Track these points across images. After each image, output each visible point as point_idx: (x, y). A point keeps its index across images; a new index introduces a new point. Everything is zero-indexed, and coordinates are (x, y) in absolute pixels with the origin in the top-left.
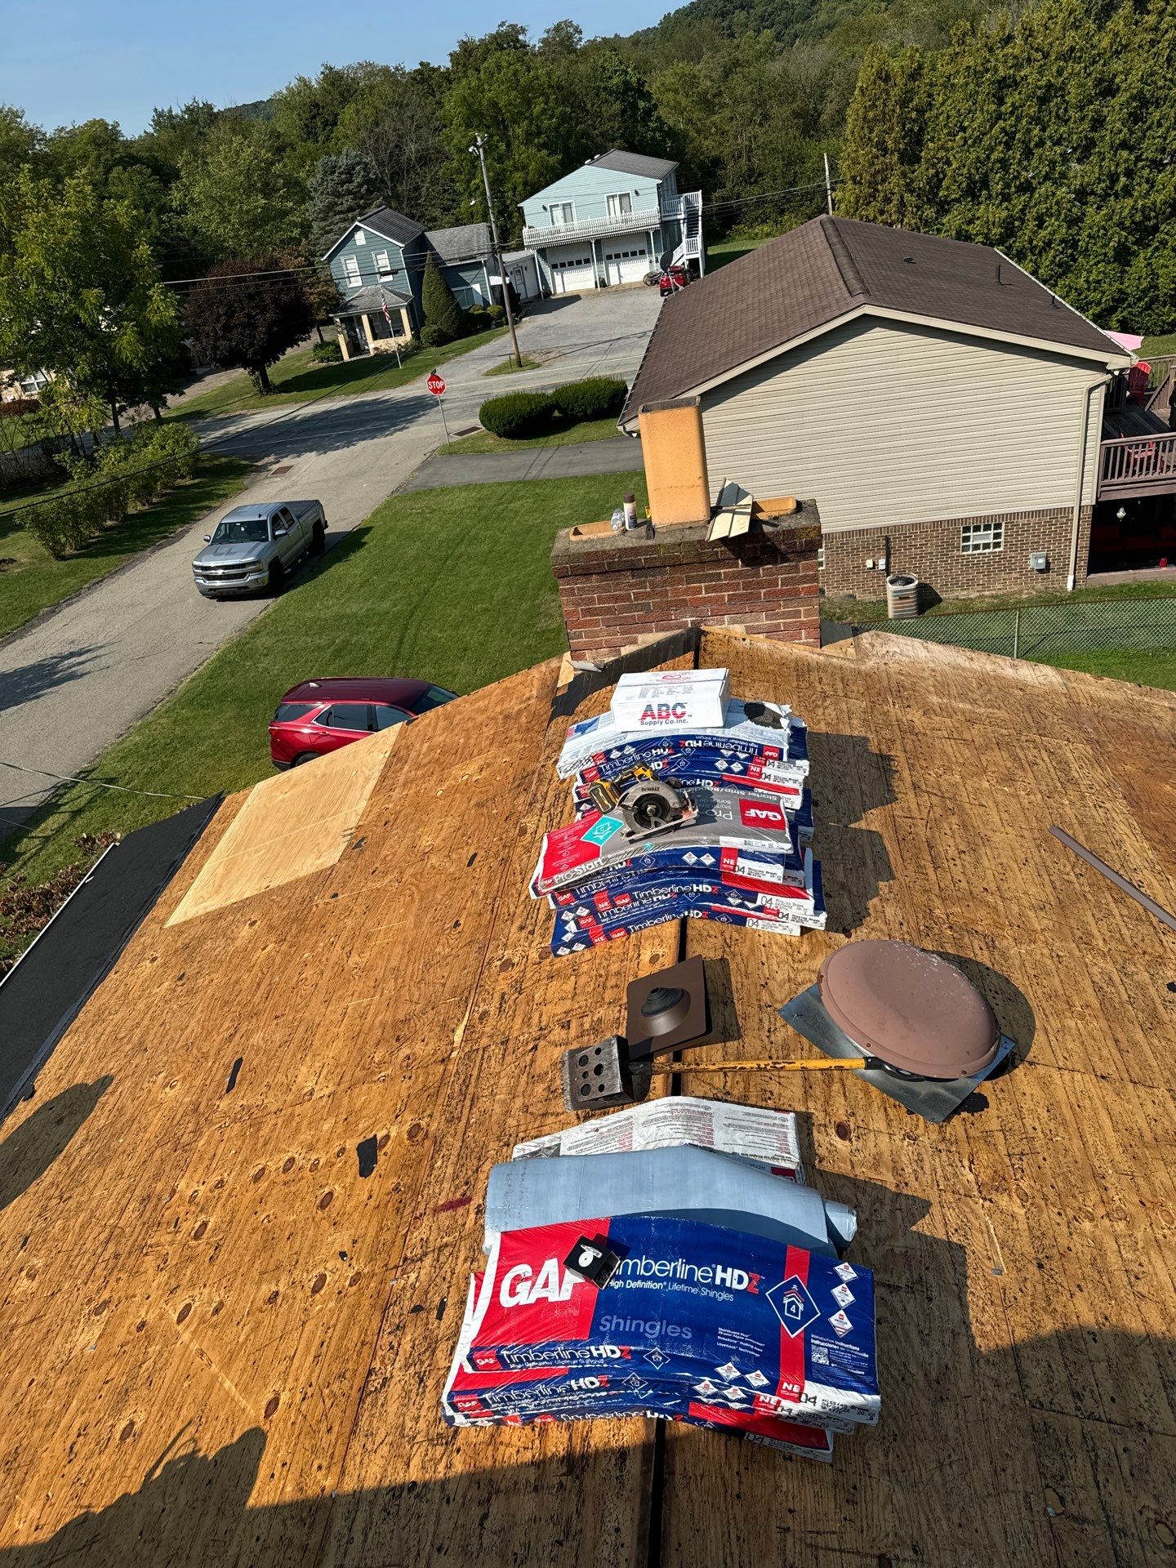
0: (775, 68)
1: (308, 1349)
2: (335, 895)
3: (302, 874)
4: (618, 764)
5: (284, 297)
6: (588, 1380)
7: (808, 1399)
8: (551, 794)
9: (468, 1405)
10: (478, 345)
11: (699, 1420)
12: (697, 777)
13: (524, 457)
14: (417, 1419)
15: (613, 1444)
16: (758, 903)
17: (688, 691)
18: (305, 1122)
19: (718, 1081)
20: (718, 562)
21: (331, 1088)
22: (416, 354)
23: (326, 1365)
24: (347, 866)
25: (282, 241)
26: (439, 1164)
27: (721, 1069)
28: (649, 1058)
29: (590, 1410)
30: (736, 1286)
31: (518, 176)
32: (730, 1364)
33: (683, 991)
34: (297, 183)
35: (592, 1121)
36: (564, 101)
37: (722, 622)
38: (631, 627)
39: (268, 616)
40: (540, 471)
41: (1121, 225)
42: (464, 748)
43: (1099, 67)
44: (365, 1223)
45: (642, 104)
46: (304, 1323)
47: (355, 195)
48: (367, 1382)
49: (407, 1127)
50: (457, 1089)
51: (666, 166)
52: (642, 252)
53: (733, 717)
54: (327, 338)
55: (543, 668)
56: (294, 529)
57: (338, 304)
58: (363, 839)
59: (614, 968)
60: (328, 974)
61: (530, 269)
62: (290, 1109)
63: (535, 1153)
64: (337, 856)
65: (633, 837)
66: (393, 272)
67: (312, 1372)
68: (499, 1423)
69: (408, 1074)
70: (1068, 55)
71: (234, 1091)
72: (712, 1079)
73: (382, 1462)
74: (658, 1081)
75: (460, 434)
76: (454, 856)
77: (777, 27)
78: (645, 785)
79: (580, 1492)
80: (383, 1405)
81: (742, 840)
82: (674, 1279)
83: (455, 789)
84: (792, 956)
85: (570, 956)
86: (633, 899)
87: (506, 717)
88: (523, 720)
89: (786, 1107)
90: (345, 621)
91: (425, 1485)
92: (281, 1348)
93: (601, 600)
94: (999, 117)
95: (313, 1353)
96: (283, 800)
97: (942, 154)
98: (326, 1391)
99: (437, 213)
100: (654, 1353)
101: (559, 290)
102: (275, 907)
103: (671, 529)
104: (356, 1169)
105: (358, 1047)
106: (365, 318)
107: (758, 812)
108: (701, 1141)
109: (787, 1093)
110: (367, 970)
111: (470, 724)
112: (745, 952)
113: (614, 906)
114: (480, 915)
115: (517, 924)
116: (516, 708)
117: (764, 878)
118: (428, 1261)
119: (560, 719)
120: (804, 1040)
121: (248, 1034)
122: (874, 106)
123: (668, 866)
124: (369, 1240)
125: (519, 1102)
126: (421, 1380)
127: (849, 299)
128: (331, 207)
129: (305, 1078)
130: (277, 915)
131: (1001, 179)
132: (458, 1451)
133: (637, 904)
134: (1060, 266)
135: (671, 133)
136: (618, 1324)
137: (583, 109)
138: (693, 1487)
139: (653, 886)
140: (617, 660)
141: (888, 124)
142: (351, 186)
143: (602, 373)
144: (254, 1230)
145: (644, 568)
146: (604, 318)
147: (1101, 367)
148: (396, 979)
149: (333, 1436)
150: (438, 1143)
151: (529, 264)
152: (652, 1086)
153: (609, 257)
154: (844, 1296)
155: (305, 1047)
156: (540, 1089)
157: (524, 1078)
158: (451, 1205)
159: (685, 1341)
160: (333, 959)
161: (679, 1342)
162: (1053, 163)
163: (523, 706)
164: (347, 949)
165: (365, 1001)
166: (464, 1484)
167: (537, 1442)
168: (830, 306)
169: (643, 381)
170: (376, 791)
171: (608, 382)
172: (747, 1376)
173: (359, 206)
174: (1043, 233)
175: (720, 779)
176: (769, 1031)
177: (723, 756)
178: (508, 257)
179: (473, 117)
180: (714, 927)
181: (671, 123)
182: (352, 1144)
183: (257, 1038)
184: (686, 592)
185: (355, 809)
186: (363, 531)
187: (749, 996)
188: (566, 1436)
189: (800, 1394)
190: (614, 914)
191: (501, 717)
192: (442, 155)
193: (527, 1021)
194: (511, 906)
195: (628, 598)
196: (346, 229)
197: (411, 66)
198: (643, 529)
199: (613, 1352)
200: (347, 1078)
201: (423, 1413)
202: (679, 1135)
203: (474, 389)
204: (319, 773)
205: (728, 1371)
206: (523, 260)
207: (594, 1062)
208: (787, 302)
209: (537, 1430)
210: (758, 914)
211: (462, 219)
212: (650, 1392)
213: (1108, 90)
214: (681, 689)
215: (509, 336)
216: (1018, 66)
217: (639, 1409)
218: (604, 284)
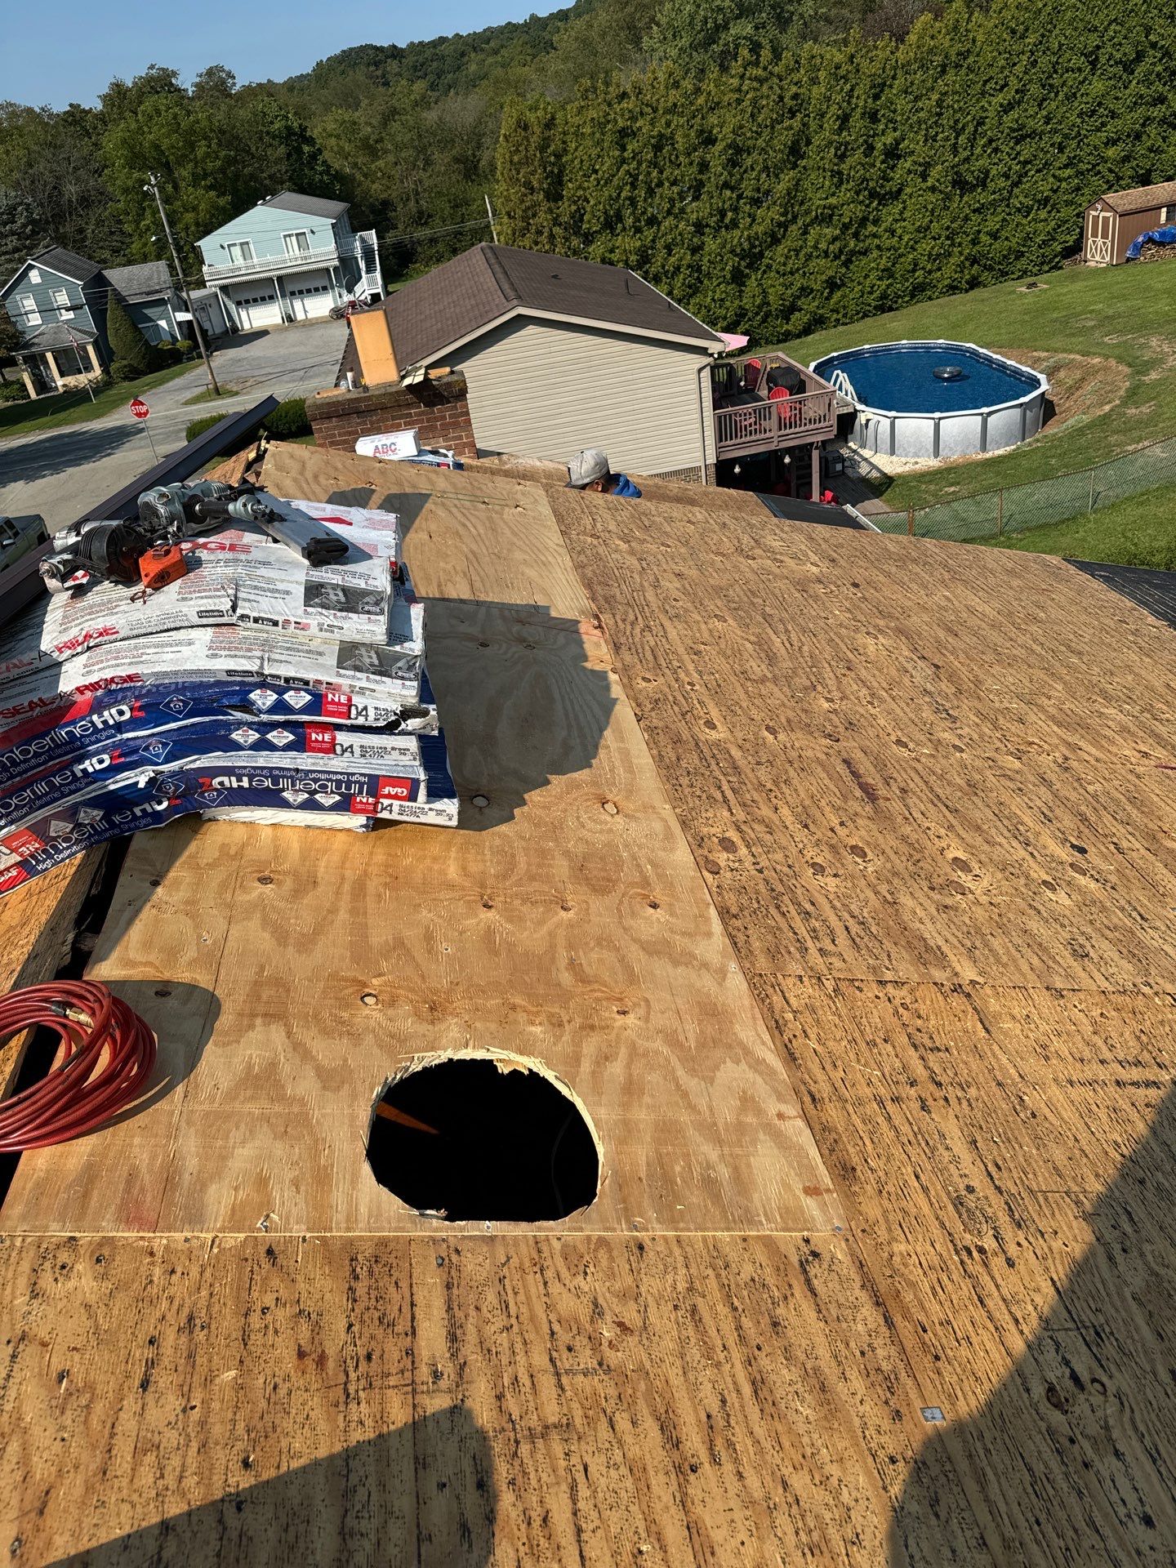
0: (432, 116)
10: (172, 379)
20: (409, 405)
22: (109, 389)
31: (189, 217)
36: (229, 146)
41: (732, 251)
43: (698, 120)
45: (306, 149)
47: (20, 236)
51: (339, 207)
52: (325, 288)
54: (11, 378)
56: (20, 540)
57: (17, 344)
61: (215, 305)
66: (74, 309)
70: (673, 109)
77: (431, 78)
94: (624, 161)
97: (580, 193)
99: (108, 254)
101: (247, 326)
106: (49, 356)
122: (517, 151)
127: (506, 302)
131: (633, 213)
134: (690, 287)
135: (339, 177)
137: (248, 152)
141: (531, 168)
142: (15, 227)
146: (295, 349)
151: (213, 301)
153: (293, 294)
162: (672, 201)
168: (490, 308)
173: (29, 245)
174: (672, 259)
178: (190, 294)
179: (137, 160)
181: (336, 166)
192: (104, 197)
196: (17, 270)
203: (176, 416)
206: (207, 297)
213: (710, 141)
215: (205, 367)
216: (634, 119)
218: (290, 319)
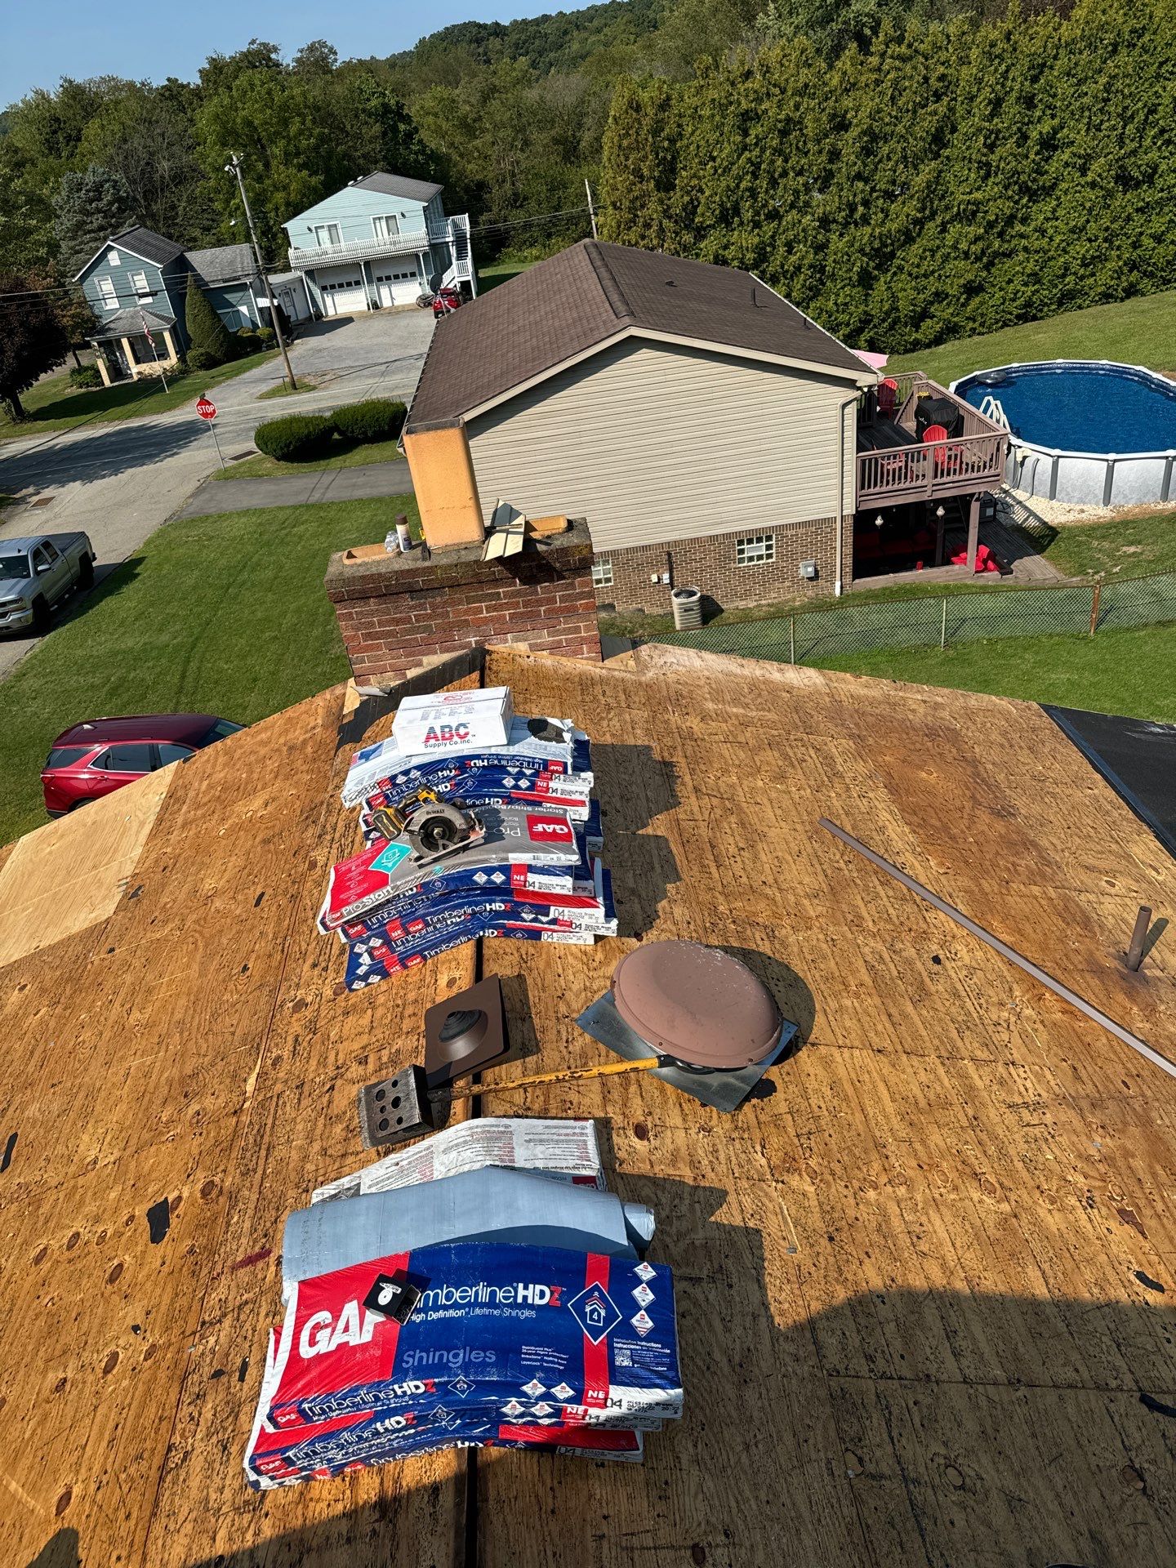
0: (531, 95)
1: (101, 1434)
2: (112, 950)
3: (75, 930)
4: (405, 789)
5: (33, 321)
6: (393, 1420)
7: (614, 1404)
8: (341, 824)
9: (271, 1466)
10: (250, 369)
11: (509, 1441)
12: (486, 796)
13: (305, 480)
14: (221, 1490)
15: (425, 1481)
16: (551, 916)
17: (469, 711)
18: (90, 1194)
19: (518, 1097)
20: (496, 582)
21: (117, 1154)
22: (183, 378)
23: (121, 1449)
24: (124, 917)
25: (28, 261)
26: (235, 1219)
27: (520, 1086)
28: (449, 1083)
29: (400, 1450)
30: (538, 1302)
31: (279, 197)
32: (535, 1381)
33: (480, 1012)
34: (41, 201)
35: (392, 1156)
36: (323, 122)
37: (506, 641)
38: (415, 650)
39: (35, 657)
40: (324, 494)
41: (861, 251)
42: (247, 784)
43: (831, 103)
44: (158, 1291)
45: (402, 127)
46: (96, 1407)
47: (106, 214)
48: (166, 1459)
49: (200, 1186)
50: (251, 1141)
51: (431, 188)
52: (413, 275)
53: (516, 734)
54: (85, 362)
55: (328, 696)
56: (58, 562)
57: (94, 327)
58: (140, 888)
59: (411, 996)
60: (107, 1035)
61: (299, 290)
62: (72, 1183)
63: (335, 1195)
64: (112, 908)
65: (422, 861)
66: (152, 294)
67: (106, 1458)
68: (307, 1479)
69: (198, 1131)
70: (805, 90)
71: (9, 1169)
72: (512, 1096)
73: (186, 1541)
74: (458, 1106)
75: (236, 458)
76: (240, 897)
77: (533, 55)
78: (429, 808)
79: (394, 1536)
80: (184, 1480)
81: (530, 855)
82: (476, 1304)
83: (240, 827)
84: (587, 965)
85: (366, 990)
86: (427, 925)
87: (291, 748)
88: (309, 750)
89: (586, 1115)
90: (120, 657)
91: (233, 1556)
92: (72, 1438)
93: (380, 624)
94: (745, 148)
95: (107, 1437)
96: (50, 853)
97: (694, 182)
98: (123, 1476)
99: (197, 233)
100: (458, 1382)
101: (331, 312)
102: (46, 968)
103: (447, 550)
104: (147, 1235)
105: (143, 1108)
106: (125, 342)
107: (546, 826)
108: (502, 1161)
109: (587, 1101)
110: (150, 1025)
111: (252, 758)
112: (542, 965)
113: (408, 933)
114: (270, 956)
115: (310, 962)
116: (301, 739)
117: (554, 891)
118: (227, 1322)
119: (347, 747)
120: (601, 1046)
121: (23, 1107)
122: (627, 134)
123: (460, 887)
124: (163, 1308)
125: (316, 1146)
126: (225, 1448)
127: (616, 321)
128: (79, 226)
129: (88, 1146)
130: (49, 976)
131: (752, 206)
132: (267, 1515)
133: (430, 929)
134: (810, 289)
135: (434, 157)
136: (421, 1358)
137: (343, 130)
138: (507, 1510)
139: (446, 909)
140: (403, 684)
141: (643, 153)
142: (101, 205)
143: (382, 395)
144: (37, 1316)
145: (422, 590)
146: (379, 340)
147: (851, 384)
148: (181, 1033)
149: (133, 1522)
150: (233, 1198)
151: (297, 286)
152: (452, 1111)
153: (380, 279)
154: (643, 1296)
155: (86, 1114)
156: (338, 1129)
157: (321, 1121)
158: (250, 1261)
159: (489, 1364)
160: (113, 1017)
161: (483, 1366)
162: (796, 192)
163: (309, 735)
164: (127, 1006)
165: (149, 1059)
166: (274, 1549)
167: (348, 1492)
168: (598, 328)
169: (420, 403)
170: (152, 836)
171: (387, 404)
172: (553, 1390)
173: (111, 225)
174: (793, 258)
175: (509, 797)
176: (567, 1042)
177: (509, 774)
178: (275, 279)
179: (228, 137)
180: (510, 944)
181: (433, 146)
182: (141, 1211)
183: (32, 1110)
184: (466, 612)
185: (130, 855)
186: (135, 562)
187: (547, 1009)
188: (378, 1481)
189: (606, 1399)
190: (408, 942)
191: (285, 749)
192: (196, 174)
193: (323, 1062)
194: (303, 943)
195: (408, 620)
196: (98, 249)
197: (159, 82)
198: (418, 551)
199: (417, 1387)
200: (133, 1141)
201: (228, 1482)
202: (480, 1158)
203: (248, 412)
204: (89, 821)
205: (534, 1388)
206: (291, 282)
207: (391, 1096)
208: (557, 324)
209: (347, 1479)
210: (552, 927)
211: (224, 240)
212: (458, 1421)
213: (841, 125)
214: (462, 710)
215: (281, 358)
216: (759, 100)
217: (449, 1441)
218: (376, 306)
